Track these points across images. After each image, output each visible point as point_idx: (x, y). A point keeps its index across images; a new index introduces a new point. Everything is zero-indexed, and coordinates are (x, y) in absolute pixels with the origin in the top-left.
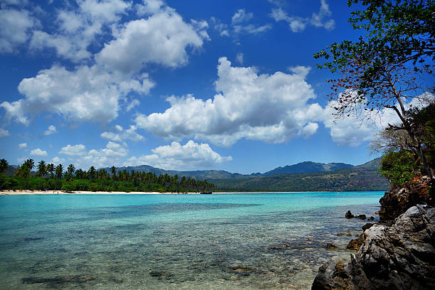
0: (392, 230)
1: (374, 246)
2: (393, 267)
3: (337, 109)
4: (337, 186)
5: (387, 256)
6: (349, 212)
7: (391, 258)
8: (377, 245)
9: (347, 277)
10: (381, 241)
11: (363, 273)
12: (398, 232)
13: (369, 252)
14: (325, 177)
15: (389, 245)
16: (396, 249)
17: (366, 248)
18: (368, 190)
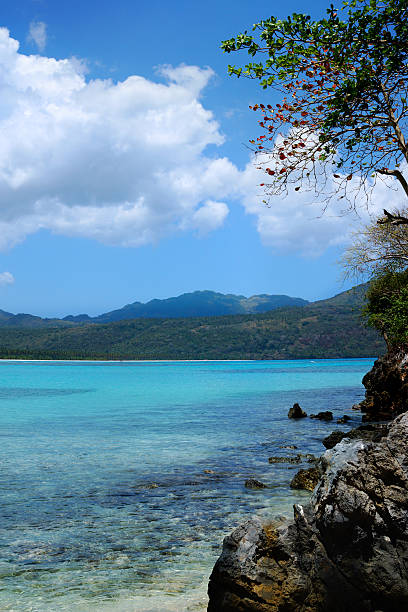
0: (380, 450)
1: (342, 486)
2: (381, 531)
3: (272, 173)
4: (272, 346)
5: (369, 507)
6: (296, 406)
7: (378, 510)
8: (349, 482)
9: (286, 557)
10: (357, 475)
11: (320, 546)
12: (393, 453)
13: (331, 499)
14: (244, 326)
15: (373, 482)
16: (388, 491)
17: (326, 491)
18: (340, 356)
